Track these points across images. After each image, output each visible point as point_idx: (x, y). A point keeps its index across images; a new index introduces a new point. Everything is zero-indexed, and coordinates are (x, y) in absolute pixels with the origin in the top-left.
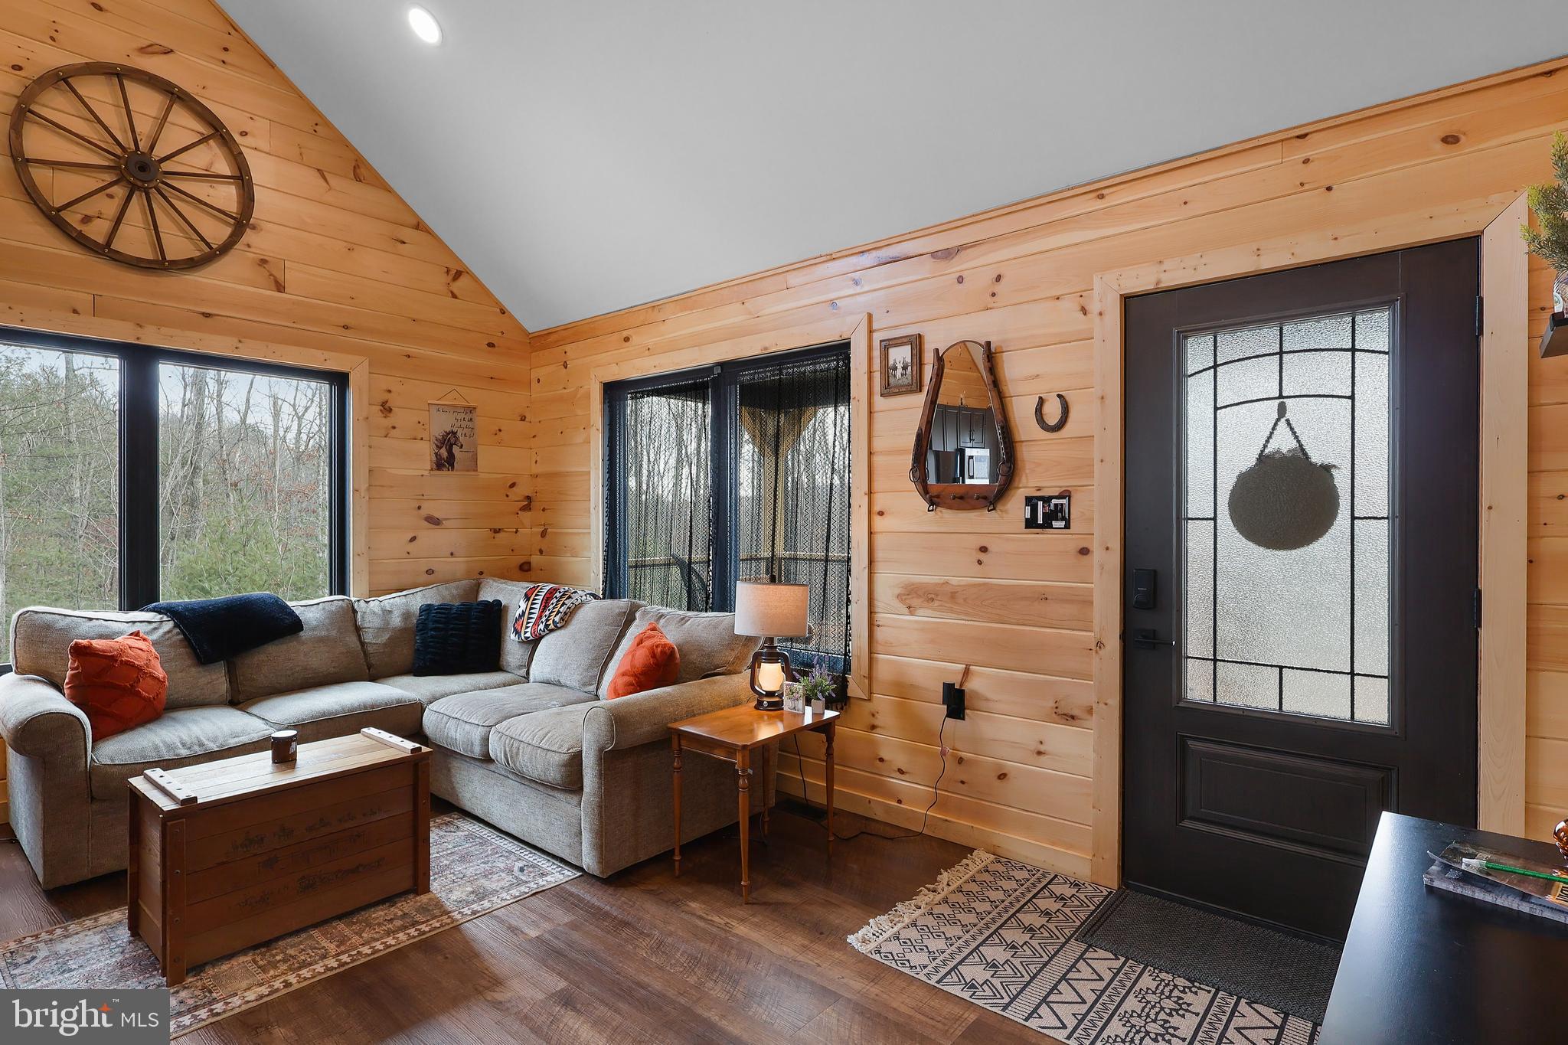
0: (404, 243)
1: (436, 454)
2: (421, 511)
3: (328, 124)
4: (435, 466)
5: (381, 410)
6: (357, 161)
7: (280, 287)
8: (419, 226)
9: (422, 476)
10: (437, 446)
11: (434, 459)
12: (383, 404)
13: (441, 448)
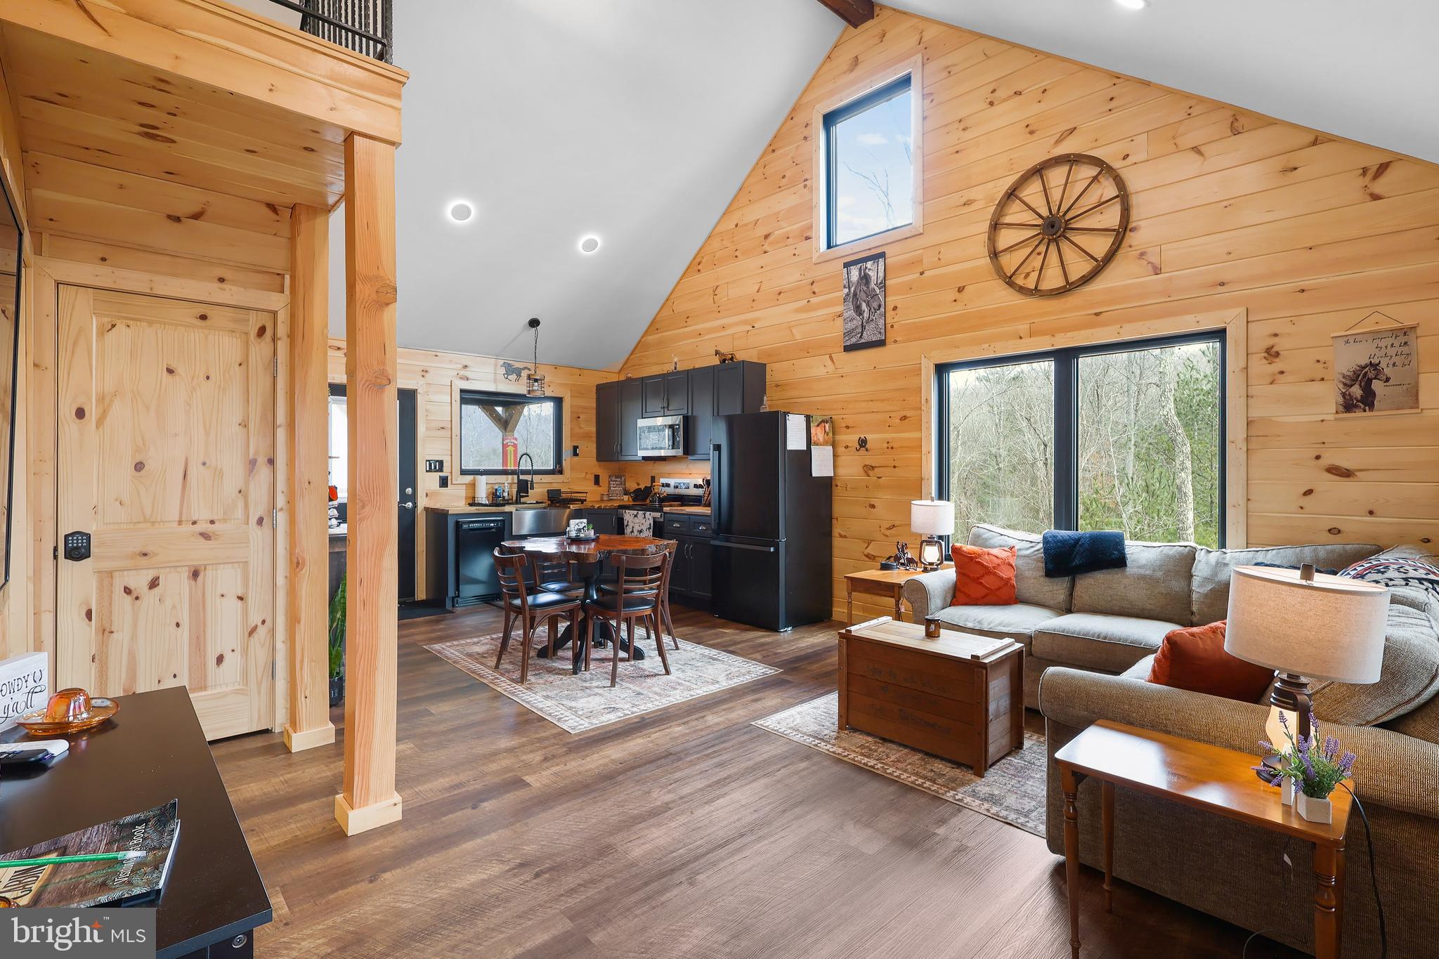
0: (1295, 169)
1: (1344, 395)
2: (1320, 461)
3: (1201, 100)
4: (1341, 408)
5: (1265, 358)
6: (1234, 115)
7: (1157, 271)
8: (1318, 139)
9: (1322, 421)
10: (1345, 384)
11: (1341, 400)
12: (1268, 350)
13: (1351, 386)
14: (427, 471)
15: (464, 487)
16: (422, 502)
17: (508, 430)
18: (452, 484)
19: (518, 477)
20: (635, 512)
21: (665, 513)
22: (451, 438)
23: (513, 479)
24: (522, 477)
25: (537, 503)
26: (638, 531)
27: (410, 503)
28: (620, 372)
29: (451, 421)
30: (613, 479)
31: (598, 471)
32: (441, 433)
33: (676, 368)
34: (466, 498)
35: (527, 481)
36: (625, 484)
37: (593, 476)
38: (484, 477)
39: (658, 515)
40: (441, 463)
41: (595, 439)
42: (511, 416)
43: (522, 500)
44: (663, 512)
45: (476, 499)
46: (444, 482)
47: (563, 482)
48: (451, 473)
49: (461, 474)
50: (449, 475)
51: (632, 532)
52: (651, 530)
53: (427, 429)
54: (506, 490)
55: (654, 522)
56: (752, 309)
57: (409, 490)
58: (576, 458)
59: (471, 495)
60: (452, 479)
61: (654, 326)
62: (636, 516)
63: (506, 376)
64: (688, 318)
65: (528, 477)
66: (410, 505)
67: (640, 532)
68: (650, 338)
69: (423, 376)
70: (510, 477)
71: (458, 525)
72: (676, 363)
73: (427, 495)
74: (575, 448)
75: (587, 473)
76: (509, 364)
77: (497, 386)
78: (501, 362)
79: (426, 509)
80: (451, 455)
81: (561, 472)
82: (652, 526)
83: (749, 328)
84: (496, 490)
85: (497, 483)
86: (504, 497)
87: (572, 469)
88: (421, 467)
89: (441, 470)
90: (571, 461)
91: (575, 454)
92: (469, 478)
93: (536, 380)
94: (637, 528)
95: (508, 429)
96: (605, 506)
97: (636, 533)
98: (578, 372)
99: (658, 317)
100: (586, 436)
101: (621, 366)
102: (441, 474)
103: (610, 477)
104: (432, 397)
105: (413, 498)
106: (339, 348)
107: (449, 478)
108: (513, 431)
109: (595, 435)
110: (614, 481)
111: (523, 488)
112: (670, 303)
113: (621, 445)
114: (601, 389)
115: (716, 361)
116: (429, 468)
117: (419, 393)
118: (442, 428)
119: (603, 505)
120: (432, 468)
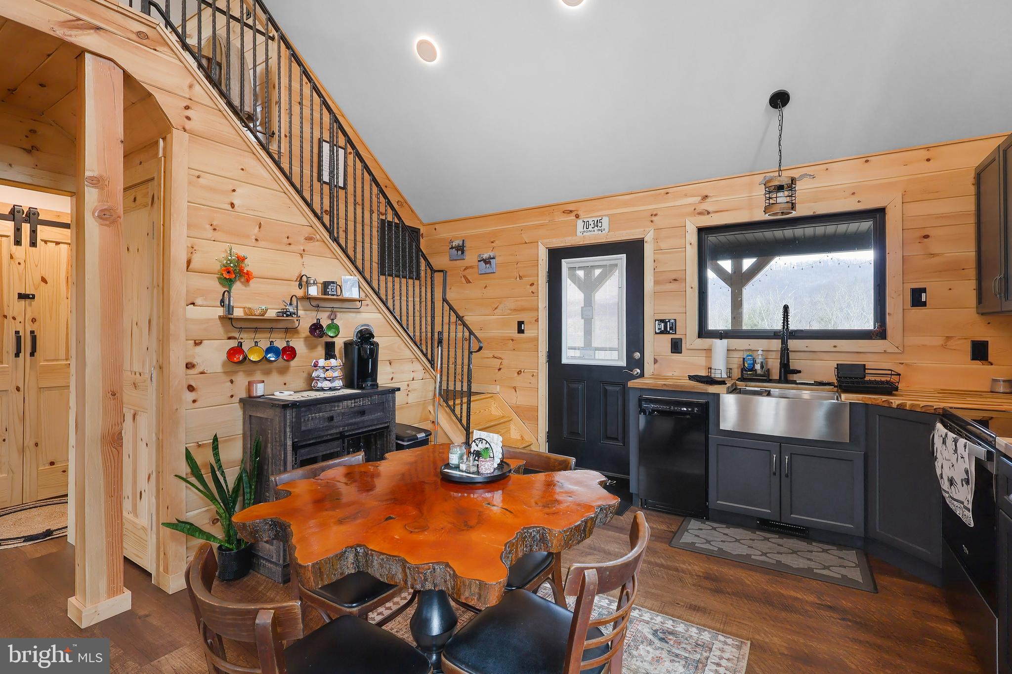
14: (656, 333)
15: (699, 354)
16: (650, 369)
18: (687, 348)
22: (686, 291)
27: (637, 369)
29: (686, 270)
31: (983, 333)
34: (706, 367)
37: (968, 342)
38: (724, 341)
39: (981, 451)
40: (673, 322)
44: (995, 448)
46: (676, 347)
47: (886, 352)
48: (686, 334)
49: (699, 337)
50: (682, 336)
51: (942, 475)
53: (656, 282)
54: (759, 361)
57: (636, 355)
58: (920, 310)
59: (709, 364)
60: (686, 343)
66: (636, 371)
69: (651, 222)
73: (655, 360)
74: (918, 293)
80: (686, 313)
81: (881, 336)
87: (907, 331)
88: (649, 328)
89: (673, 331)
90: (906, 316)
91: (918, 303)
92: (706, 342)
93: (781, 188)
102: (673, 337)
104: (662, 245)
105: (641, 363)
106: (571, 211)
107: (683, 341)
116: (659, 329)
117: (646, 242)
118: (675, 280)
119: (909, 403)
120: (663, 329)
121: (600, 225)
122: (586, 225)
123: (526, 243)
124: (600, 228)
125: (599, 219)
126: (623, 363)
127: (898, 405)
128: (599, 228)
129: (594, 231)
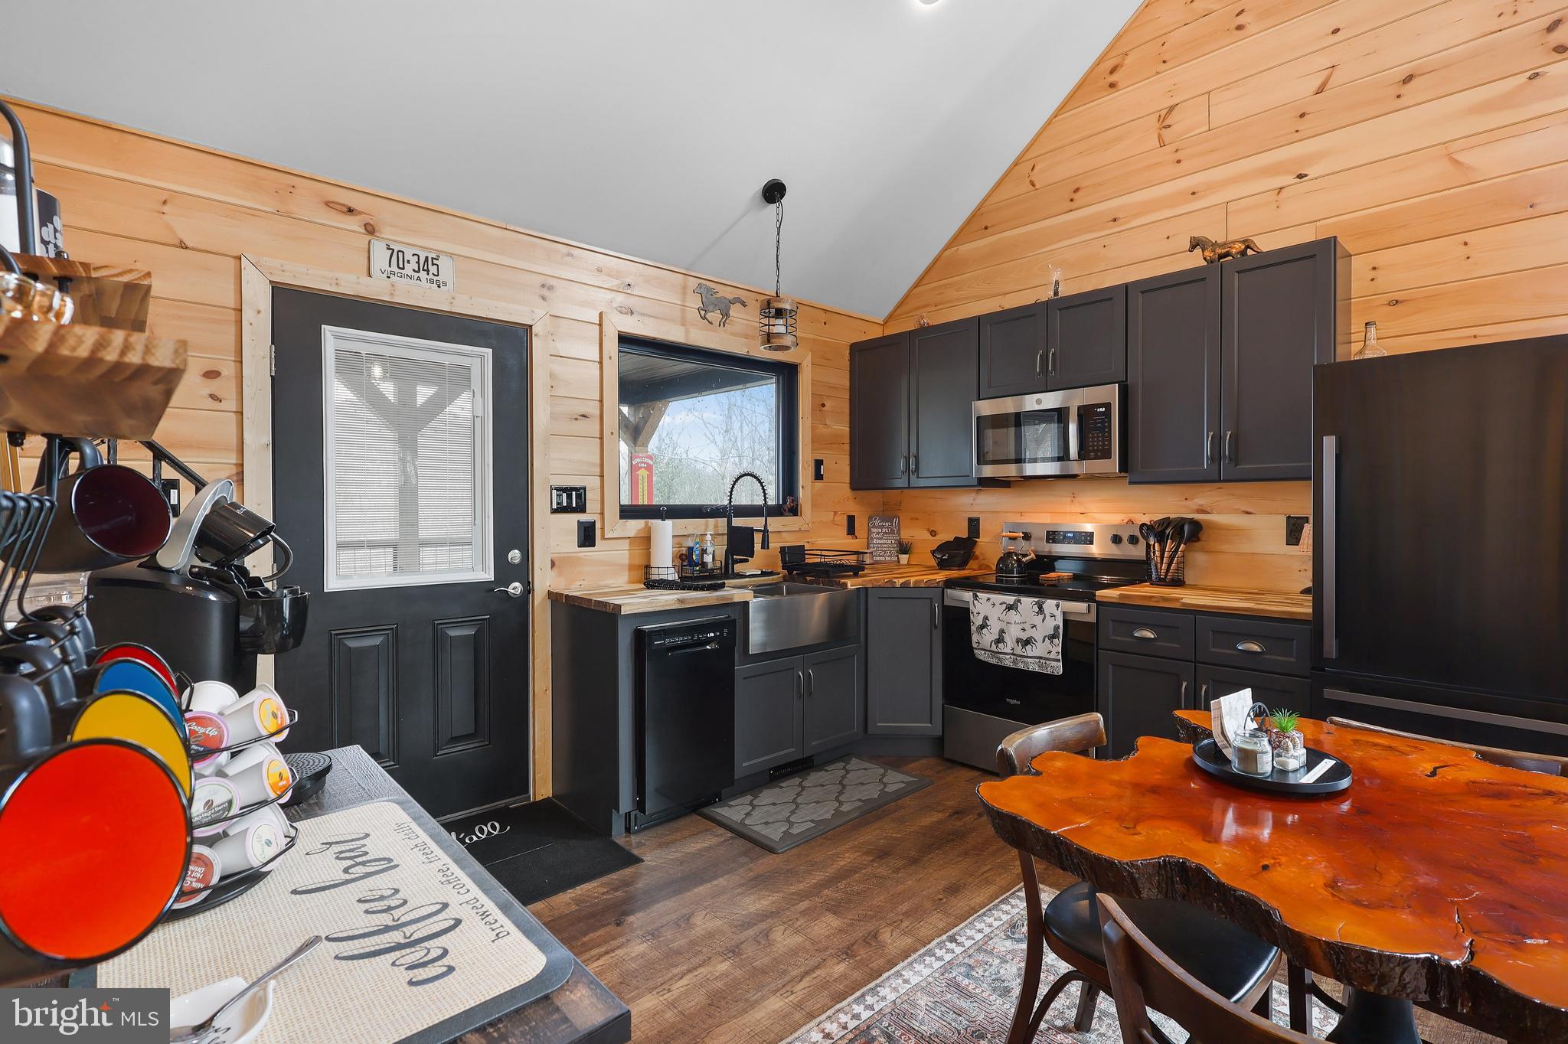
14: (554, 511)
15: (626, 544)
16: (544, 581)
17: (638, 443)
18: (603, 538)
19: (729, 522)
20: (1010, 599)
21: (1099, 604)
22: (601, 438)
23: (716, 526)
24: (737, 522)
25: (764, 574)
26: (1018, 641)
27: (517, 584)
28: (886, 321)
29: (601, 401)
30: (877, 522)
31: (853, 509)
32: (582, 426)
33: (1056, 293)
34: (631, 567)
35: (750, 531)
36: (899, 532)
37: (846, 518)
38: (669, 523)
39: (1081, 607)
40: (581, 492)
41: (847, 447)
42: (645, 420)
43: (738, 568)
44: (1094, 601)
45: (654, 571)
46: (587, 536)
47: (800, 530)
48: (602, 514)
49: (621, 517)
50: (596, 518)
51: (1000, 640)
52: (1059, 642)
53: (553, 417)
54: (710, 550)
55: (1065, 622)
56: (1297, 136)
57: (515, 555)
58: (819, 484)
59: (639, 561)
60: (603, 529)
61: (977, 223)
62: (1010, 608)
63: (703, 313)
64: (1077, 190)
65: (756, 523)
66: (515, 588)
67: (1027, 642)
68: (965, 249)
69: (544, 298)
70: (711, 521)
71: (640, 636)
72: (1057, 283)
73: (553, 564)
74: (819, 463)
75: (835, 513)
76: (708, 289)
77: (687, 332)
78: (693, 283)
79: (554, 597)
80: (602, 476)
81: (794, 511)
82: (1061, 631)
83: (1290, 179)
84: (690, 549)
85: (689, 536)
86: (704, 564)
87: (814, 505)
88: (542, 501)
89: (581, 508)
90: (813, 487)
91: (818, 476)
92: (635, 526)
93: (780, 313)
94: (1014, 633)
95: (640, 440)
96: (916, 582)
97: (1009, 645)
98: (823, 317)
99: (987, 203)
100: (832, 442)
101: (891, 308)
102: (583, 517)
103: (870, 518)
104: (563, 348)
105: (523, 572)
106: (350, 210)
107: (598, 526)
108: (645, 444)
109: (847, 440)
110: (879, 527)
111: (740, 543)
112: (1025, 168)
113: (917, 458)
114: (858, 350)
115: (1196, 260)
116: (558, 504)
117: (536, 335)
118: (584, 416)
119: (913, 580)
120: (565, 504)
121: (433, 269)
122: (397, 257)
123: (183, 246)
124: (435, 278)
125: (431, 255)
126: (489, 575)
127: (901, 584)
128: (431, 276)
129: (419, 279)
